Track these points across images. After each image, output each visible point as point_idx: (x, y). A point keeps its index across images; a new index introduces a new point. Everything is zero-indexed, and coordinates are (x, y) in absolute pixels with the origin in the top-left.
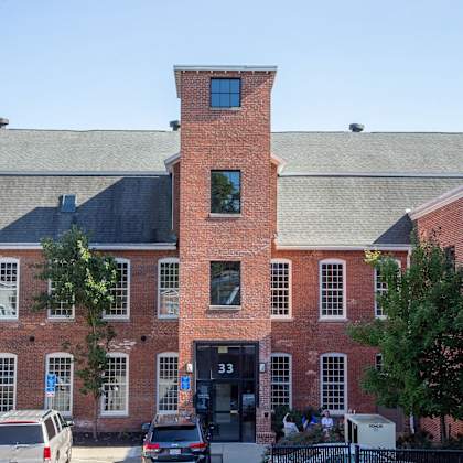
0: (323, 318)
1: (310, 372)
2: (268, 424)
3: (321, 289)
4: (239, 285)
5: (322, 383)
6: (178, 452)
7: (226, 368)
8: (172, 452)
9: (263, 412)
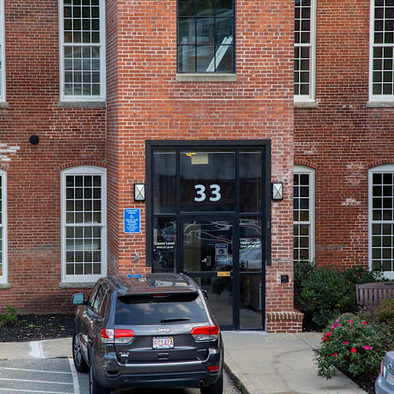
0: (374, 99)
1: (350, 201)
2: (289, 296)
3: (372, 44)
4: (232, 33)
5: (371, 221)
6: (167, 344)
7: (209, 193)
8: (158, 344)
9: (278, 274)
